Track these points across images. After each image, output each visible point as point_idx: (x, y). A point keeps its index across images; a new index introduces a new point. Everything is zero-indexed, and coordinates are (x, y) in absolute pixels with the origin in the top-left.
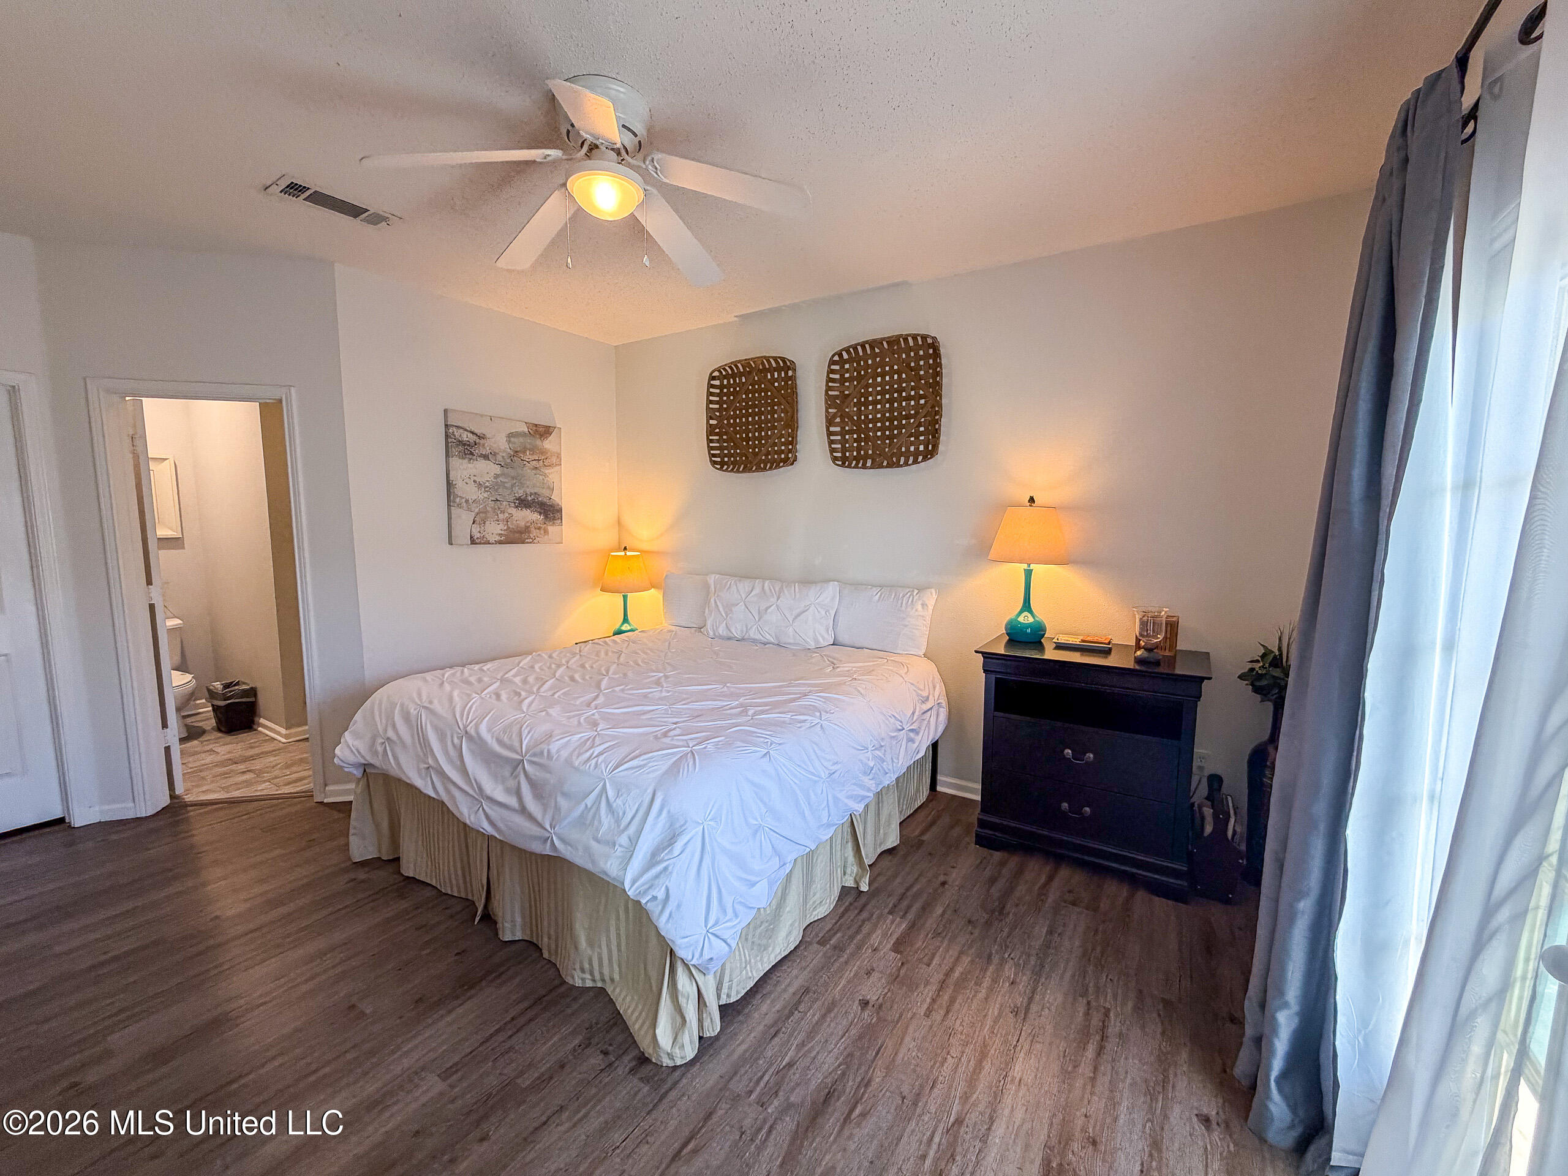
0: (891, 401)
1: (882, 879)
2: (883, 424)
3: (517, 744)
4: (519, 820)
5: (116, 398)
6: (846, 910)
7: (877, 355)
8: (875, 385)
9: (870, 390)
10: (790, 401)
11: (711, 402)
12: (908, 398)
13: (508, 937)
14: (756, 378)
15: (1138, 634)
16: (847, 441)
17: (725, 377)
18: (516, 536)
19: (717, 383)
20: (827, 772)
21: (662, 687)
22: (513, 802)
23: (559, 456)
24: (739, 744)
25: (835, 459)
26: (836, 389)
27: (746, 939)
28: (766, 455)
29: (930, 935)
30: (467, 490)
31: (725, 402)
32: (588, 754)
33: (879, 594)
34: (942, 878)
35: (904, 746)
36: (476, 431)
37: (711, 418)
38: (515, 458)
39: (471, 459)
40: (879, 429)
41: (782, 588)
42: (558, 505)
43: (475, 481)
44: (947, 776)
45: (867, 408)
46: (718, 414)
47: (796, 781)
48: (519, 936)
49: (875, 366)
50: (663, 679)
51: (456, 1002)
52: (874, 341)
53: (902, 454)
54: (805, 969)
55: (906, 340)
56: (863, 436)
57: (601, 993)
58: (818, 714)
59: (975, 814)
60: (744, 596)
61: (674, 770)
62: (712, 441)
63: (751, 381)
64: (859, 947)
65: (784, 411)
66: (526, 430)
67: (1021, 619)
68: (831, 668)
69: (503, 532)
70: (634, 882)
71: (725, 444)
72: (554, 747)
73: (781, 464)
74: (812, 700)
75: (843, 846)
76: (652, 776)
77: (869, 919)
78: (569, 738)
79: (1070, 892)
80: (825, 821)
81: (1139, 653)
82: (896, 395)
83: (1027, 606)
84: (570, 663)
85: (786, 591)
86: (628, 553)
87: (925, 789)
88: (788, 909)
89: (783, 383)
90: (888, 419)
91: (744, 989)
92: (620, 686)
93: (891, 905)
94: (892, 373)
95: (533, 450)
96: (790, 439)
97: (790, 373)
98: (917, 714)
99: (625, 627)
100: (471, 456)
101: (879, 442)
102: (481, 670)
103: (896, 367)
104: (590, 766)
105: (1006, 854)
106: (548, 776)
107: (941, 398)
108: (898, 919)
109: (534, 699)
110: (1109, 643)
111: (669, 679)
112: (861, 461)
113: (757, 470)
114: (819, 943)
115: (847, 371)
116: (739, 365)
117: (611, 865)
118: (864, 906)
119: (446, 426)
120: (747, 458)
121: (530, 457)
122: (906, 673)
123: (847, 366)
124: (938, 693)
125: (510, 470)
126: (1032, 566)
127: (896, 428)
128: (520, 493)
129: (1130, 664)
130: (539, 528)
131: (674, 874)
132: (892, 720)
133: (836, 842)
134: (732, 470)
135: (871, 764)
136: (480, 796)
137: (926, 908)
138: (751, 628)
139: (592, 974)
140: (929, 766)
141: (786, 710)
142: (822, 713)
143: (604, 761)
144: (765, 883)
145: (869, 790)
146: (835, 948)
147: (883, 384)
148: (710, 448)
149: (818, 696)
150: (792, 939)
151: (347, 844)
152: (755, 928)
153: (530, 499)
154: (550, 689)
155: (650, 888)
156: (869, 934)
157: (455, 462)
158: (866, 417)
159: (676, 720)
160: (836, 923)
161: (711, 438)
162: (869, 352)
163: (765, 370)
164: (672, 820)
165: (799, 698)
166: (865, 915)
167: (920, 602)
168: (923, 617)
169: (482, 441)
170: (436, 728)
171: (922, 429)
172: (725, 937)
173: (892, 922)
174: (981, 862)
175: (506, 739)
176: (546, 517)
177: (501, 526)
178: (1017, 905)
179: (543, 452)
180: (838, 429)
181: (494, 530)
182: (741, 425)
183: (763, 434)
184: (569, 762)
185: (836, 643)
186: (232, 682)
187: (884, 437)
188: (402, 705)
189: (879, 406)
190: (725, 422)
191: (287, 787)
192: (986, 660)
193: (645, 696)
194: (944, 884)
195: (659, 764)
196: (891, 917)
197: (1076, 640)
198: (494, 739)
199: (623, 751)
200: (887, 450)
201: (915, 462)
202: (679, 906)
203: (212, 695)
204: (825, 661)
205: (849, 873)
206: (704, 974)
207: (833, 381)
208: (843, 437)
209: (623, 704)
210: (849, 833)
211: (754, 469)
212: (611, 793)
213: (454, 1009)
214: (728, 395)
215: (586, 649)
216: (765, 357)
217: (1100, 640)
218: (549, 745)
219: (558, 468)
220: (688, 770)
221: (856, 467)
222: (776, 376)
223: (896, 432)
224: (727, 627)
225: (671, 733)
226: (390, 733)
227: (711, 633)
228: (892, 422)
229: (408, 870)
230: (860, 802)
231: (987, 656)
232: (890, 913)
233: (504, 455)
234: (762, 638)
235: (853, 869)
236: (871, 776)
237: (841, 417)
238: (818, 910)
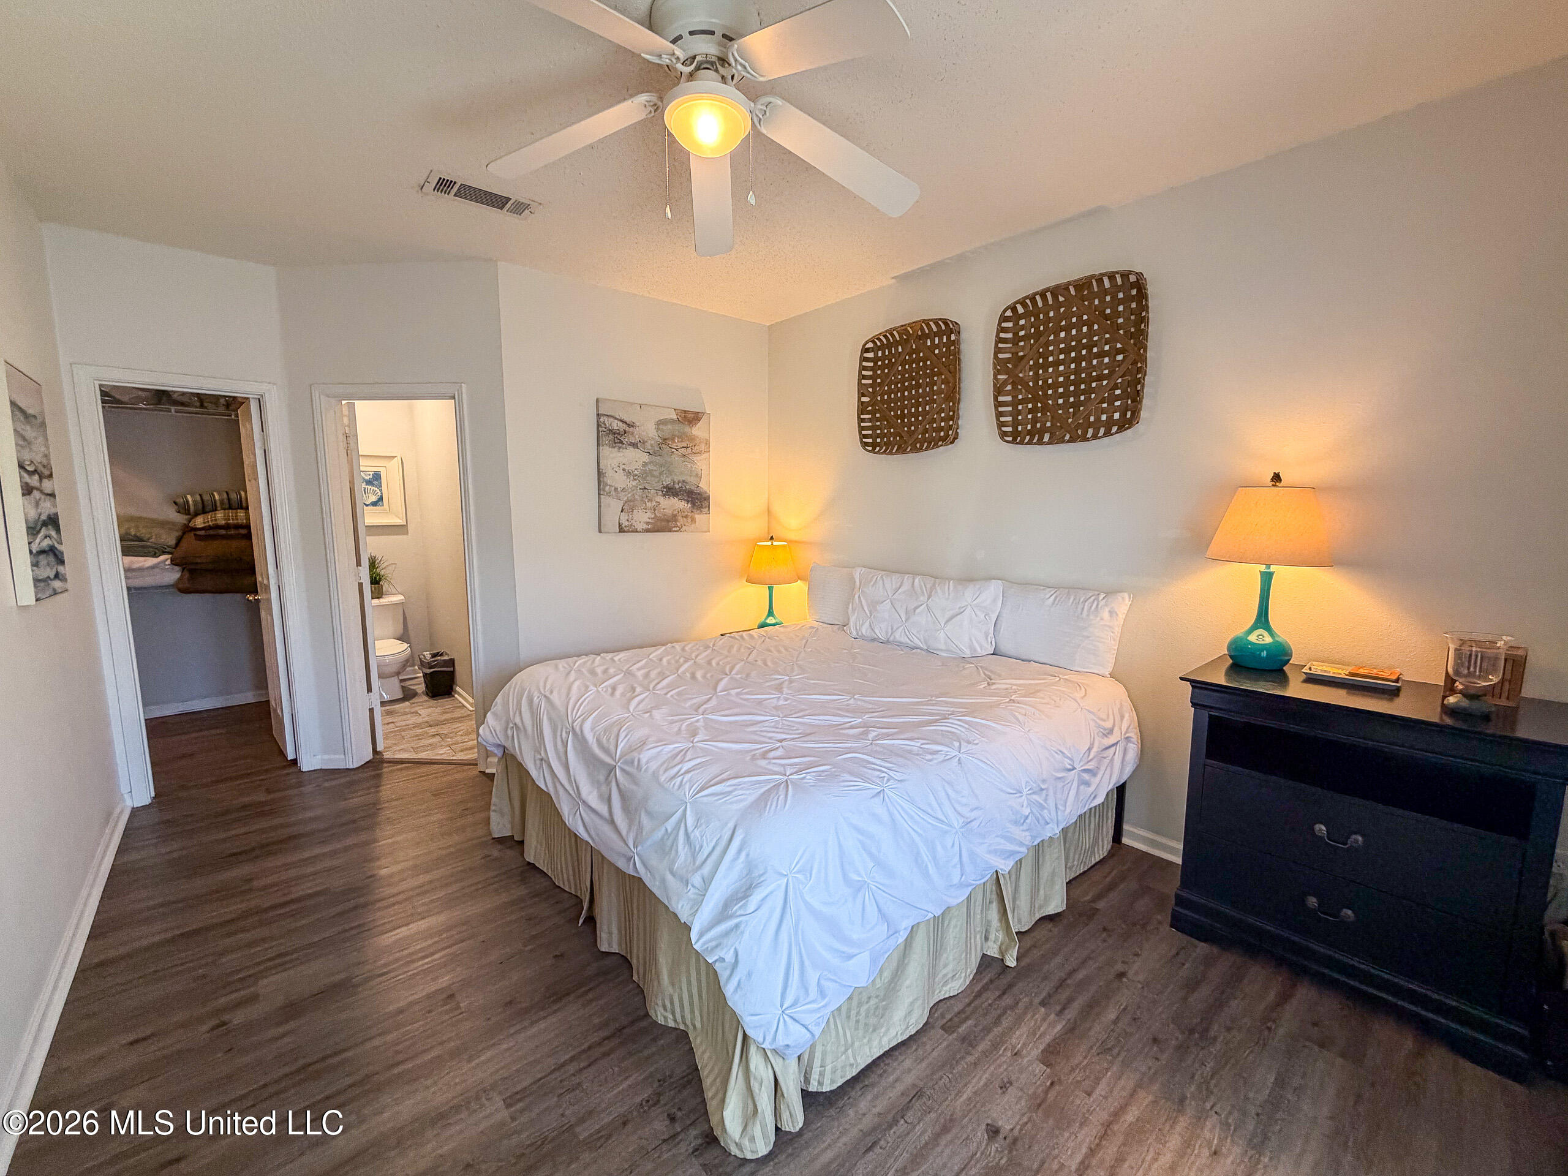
0: (1077, 360)
1: (1036, 954)
2: (1066, 389)
3: (612, 748)
4: (606, 829)
5: (333, 401)
6: (985, 988)
7: (1061, 305)
8: (1056, 342)
9: (1051, 348)
10: (952, 370)
11: (864, 377)
12: (1101, 355)
13: (604, 948)
14: (914, 347)
15: (1450, 670)
16: (1019, 413)
17: (879, 348)
18: (663, 525)
19: (871, 355)
20: (961, 821)
21: (782, 693)
22: (603, 809)
23: (707, 443)
24: (847, 777)
25: (1003, 434)
26: (1008, 350)
27: (848, 1017)
28: (923, 434)
29: (1095, 1048)
30: (617, 479)
31: (879, 376)
32: (676, 769)
33: (1053, 597)
34: (1119, 967)
35: (1073, 792)
36: (626, 419)
37: (863, 395)
38: (664, 446)
39: (620, 448)
40: (1061, 396)
41: (934, 585)
42: (706, 493)
43: (624, 470)
44: (1135, 825)
45: (1046, 371)
46: (871, 390)
47: (919, 830)
48: (615, 949)
49: (1059, 318)
50: (787, 683)
51: (542, 1014)
52: (1058, 287)
53: (1090, 425)
54: (922, 1060)
55: (1100, 281)
56: (1039, 405)
57: (682, 1037)
58: (956, 744)
59: (1172, 886)
60: (890, 595)
61: (761, 803)
62: (863, 420)
63: (908, 350)
64: (995, 1046)
65: (946, 382)
66: (675, 417)
67: (1252, 638)
68: (985, 684)
69: (650, 521)
70: (701, 935)
71: (878, 423)
72: (645, 757)
73: (940, 443)
74: (954, 726)
75: (985, 907)
76: (735, 807)
77: (1013, 1007)
78: (661, 748)
79: (1315, 1024)
80: (956, 880)
81: (1452, 700)
82: (1084, 352)
83: (1263, 619)
84: (699, 658)
85: (938, 588)
86: (775, 543)
87: (1106, 842)
88: (908, 982)
89: (944, 349)
90: (1073, 383)
91: (842, 1078)
92: (738, 688)
93: (1044, 994)
94: (1081, 323)
95: (682, 437)
96: (951, 413)
97: (953, 337)
98: (1095, 750)
99: (770, 620)
100: (621, 445)
101: (1060, 412)
102: (612, 659)
103: (1085, 317)
104: (674, 784)
105: (1215, 950)
106: (634, 787)
107: (1145, 351)
108: (1052, 1016)
109: (647, 696)
110: (1397, 681)
111: (793, 684)
112: (1037, 436)
113: (912, 451)
114: (943, 1028)
115: (1023, 328)
116: (895, 333)
117: (682, 907)
118: (1010, 986)
119: (598, 415)
120: (902, 437)
121: (679, 444)
122: (1083, 698)
123: (1022, 322)
124: (1127, 724)
125: (658, 458)
126: (1273, 568)
127: (1084, 392)
128: (668, 481)
129: (1432, 715)
130: (686, 517)
131: (746, 936)
132: (1059, 757)
133: (975, 903)
134: (885, 451)
135: (1027, 811)
136: (578, 799)
137: (1092, 1008)
138: (898, 628)
139: (673, 1014)
140: (1112, 814)
141: (915, 735)
142: (962, 743)
143: (690, 780)
144: (865, 957)
145: (1021, 844)
146: (963, 1039)
147: (1069, 338)
148: (861, 429)
149: (958, 720)
150: (913, 1021)
151: (489, 818)
152: (860, 1004)
153: (677, 487)
154: (668, 686)
155: (716, 946)
156: (1011, 1030)
157: (606, 451)
158: (1045, 381)
159: (784, 736)
160: (969, 1005)
161: (862, 417)
162: (1050, 302)
163: (925, 336)
164: (750, 867)
165: (936, 721)
166: (1007, 1000)
167: (1107, 609)
168: (1110, 627)
169: (631, 429)
170: (550, 719)
171: (1118, 392)
172: (806, 1023)
173: (1044, 1020)
174: (1177, 954)
175: (604, 741)
176: (693, 504)
177: (649, 514)
178: (1229, 1029)
179: (692, 439)
180: (1009, 398)
181: (642, 518)
182: (895, 401)
183: (920, 409)
184: (655, 775)
185: (997, 652)
186: (438, 653)
187: (1066, 405)
188: (529, 691)
189: (1061, 368)
190: (879, 398)
191: (462, 753)
192: (1196, 690)
193: (760, 702)
194: (1121, 975)
195: (747, 793)
196: (1043, 1009)
197: (1340, 672)
198: (595, 739)
199: (714, 770)
200: (1070, 420)
201: (1108, 433)
202: (749, 975)
203: (422, 664)
204: (980, 675)
205: (993, 939)
206: (784, 1059)
207: (1005, 341)
208: (1015, 407)
209: (736, 711)
210: (994, 892)
211: (908, 450)
212: (690, 820)
213: (536, 1022)
214: (882, 368)
215: (721, 642)
216: (924, 321)
217: (1386, 675)
218: (639, 754)
219: (705, 455)
220: (777, 807)
221: (1030, 443)
222: (937, 342)
223: (1082, 398)
224: (870, 626)
225: (772, 754)
226: (518, 720)
227: (854, 633)
228: (1077, 386)
229: (530, 857)
230: (1008, 857)
231: (1196, 685)
232: (1043, 1003)
233: (653, 442)
234: (909, 642)
235: (997, 935)
236: (1025, 827)
237: (1014, 384)
238: (949, 986)
